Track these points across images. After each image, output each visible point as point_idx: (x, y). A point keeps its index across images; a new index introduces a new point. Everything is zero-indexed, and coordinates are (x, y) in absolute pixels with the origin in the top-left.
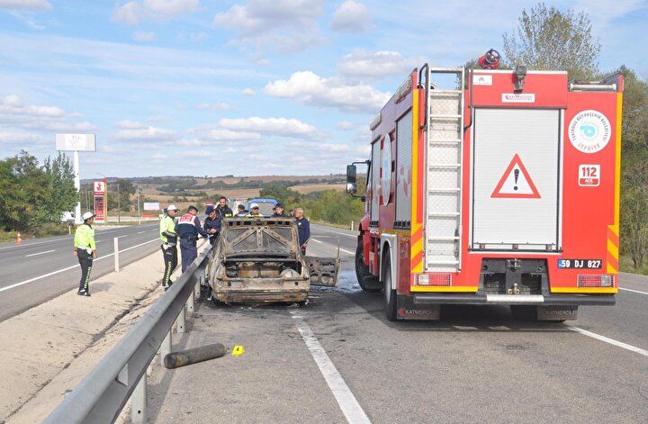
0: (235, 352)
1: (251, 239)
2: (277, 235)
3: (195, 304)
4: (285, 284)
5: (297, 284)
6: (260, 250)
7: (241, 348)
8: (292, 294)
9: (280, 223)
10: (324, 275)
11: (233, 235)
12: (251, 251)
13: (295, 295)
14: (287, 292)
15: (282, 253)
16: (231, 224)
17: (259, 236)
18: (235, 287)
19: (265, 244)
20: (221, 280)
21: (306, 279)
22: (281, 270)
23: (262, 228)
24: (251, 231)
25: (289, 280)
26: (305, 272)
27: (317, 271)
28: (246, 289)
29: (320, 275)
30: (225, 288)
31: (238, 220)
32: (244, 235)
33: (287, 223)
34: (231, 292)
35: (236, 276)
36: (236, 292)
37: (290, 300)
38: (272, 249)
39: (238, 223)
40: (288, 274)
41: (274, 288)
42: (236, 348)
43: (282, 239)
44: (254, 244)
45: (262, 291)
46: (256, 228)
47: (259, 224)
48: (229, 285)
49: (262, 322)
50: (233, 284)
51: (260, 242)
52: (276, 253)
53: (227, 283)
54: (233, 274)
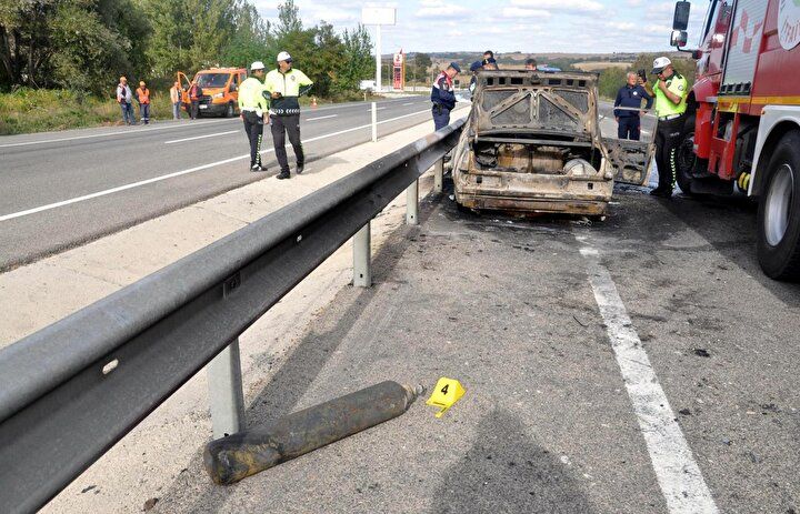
0: (437, 396)
1: (522, 107)
2: (562, 102)
3: (418, 211)
4: (571, 185)
5: (591, 186)
6: (534, 125)
7: (454, 385)
8: (581, 202)
9: (570, 82)
10: (627, 167)
11: (492, 98)
12: (520, 127)
13: (586, 204)
14: (571, 198)
15: (568, 132)
16: (490, 81)
17: (535, 102)
18: (488, 185)
19: (543, 115)
20: (465, 172)
21: (606, 179)
22: (565, 159)
23: (540, 90)
24: (522, 95)
25: (578, 180)
26: (606, 166)
27: (618, 161)
28: (505, 189)
29: (621, 167)
30: (473, 187)
31: (503, 74)
32: (509, 101)
33: (582, 83)
34: (482, 193)
35: (493, 166)
36: (489, 193)
37: (578, 211)
38: (554, 125)
39: (502, 81)
40: (577, 168)
41: (552, 191)
42: (442, 382)
43: (572, 109)
44: (526, 116)
45: (531, 195)
46: (530, 89)
47: (536, 83)
48: (479, 182)
49: (526, 260)
50: (485, 180)
51: (534, 113)
52: (559, 131)
53: (475, 178)
54: (489, 161)
